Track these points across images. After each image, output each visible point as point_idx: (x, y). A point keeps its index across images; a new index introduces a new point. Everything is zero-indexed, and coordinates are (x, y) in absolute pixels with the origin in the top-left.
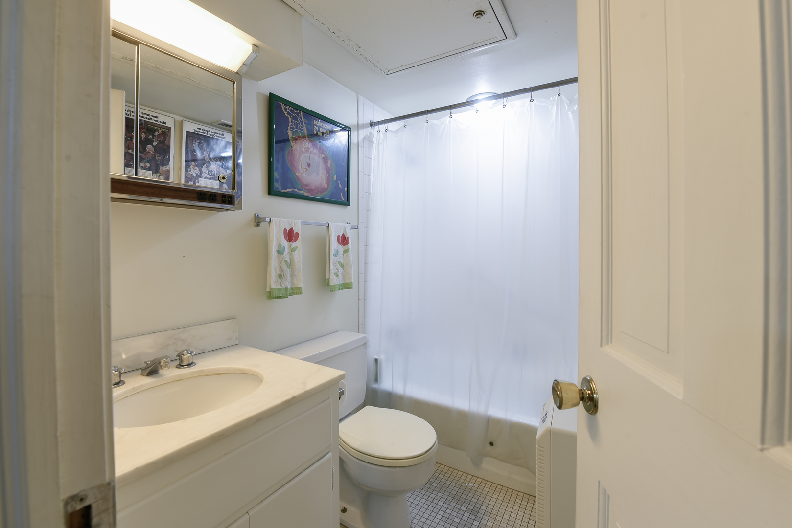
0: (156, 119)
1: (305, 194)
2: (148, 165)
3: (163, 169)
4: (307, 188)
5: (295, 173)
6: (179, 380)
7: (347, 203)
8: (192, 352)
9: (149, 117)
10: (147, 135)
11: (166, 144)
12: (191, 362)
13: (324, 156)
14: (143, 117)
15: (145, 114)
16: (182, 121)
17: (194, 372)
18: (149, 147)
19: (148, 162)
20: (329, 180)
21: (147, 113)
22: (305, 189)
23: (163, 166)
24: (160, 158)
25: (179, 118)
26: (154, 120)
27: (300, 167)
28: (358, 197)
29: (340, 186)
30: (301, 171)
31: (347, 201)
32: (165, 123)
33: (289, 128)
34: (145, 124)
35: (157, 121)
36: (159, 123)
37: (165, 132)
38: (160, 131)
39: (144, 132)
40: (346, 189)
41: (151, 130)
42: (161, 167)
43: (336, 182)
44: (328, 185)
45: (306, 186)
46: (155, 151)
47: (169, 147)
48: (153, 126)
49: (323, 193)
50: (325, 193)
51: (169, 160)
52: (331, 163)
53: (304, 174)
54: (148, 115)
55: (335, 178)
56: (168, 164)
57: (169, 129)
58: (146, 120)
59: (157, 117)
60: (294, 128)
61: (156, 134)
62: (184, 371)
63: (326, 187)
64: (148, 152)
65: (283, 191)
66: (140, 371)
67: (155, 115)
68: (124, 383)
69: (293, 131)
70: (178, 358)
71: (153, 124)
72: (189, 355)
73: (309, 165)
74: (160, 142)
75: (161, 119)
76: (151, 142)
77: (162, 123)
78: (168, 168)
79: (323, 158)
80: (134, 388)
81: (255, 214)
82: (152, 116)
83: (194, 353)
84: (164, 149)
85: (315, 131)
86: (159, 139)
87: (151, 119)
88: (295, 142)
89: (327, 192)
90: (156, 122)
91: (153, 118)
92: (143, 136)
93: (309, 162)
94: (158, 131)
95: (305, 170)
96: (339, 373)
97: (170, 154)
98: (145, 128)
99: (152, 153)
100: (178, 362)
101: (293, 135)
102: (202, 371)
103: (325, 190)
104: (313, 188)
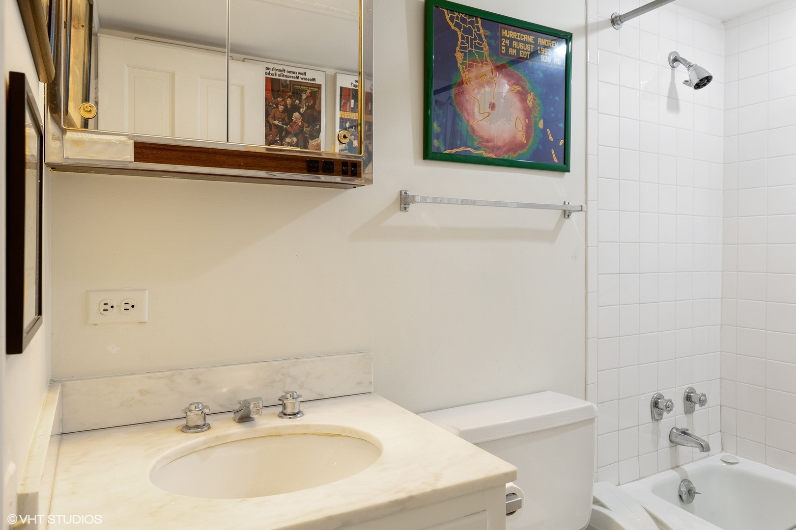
0: (303, 76)
1: (485, 154)
2: (295, 140)
3: (312, 143)
4: (489, 144)
5: (468, 121)
6: (277, 435)
7: (564, 166)
8: (299, 396)
9: (295, 75)
10: (294, 100)
11: (316, 110)
12: (296, 411)
13: (519, 89)
14: (288, 77)
15: (291, 72)
16: (336, 74)
17: (297, 426)
18: (296, 114)
19: (296, 135)
20: (528, 129)
21: (293, 70)
22: (485, 147)
23: (312, 139)
24: (308, 129)
25: (331, 72)
26: (302, 79)
27: (476, 110)
28: (586, 154)
29: (551, 138)
30: (478, 117)
31: (564, 164)
32: (314, 80)
33: (458, 48)
34: (290, 86)
35: (305, 79)
36: (307, 81)
37: (315, 92)
38: (308, 91)
39: (290, 97)
40: (562, 142)
41: (297, 93)
42: (310, 141)
43: (544, 131)
44: (528, 138)
45: (488, 141)
46: (303, 120)
47: (320, 112)
48: (300, 86)
49: (519, 152)
50: (522, 152)
51: (319, 131)
52: (534, 99)
53: (484, 123)
54: (294, 73)
55: (541, 125)
56: (318, 136)
57: (319, 87)
58: (292, 79)
59: (305, 74)
60: (466, 48)
61: (304, 96)
62: (287, 422)
63: (524, 141)
64: (295, 123)
65: (447, 152)
66: (232, 415)
67: (302, 71)
68: (209, 428)
69: (466, 54)
70: (281, 402)
71: (300, 84)
72: (294, 401)
73: (493, 106)
74: (308, 107)
75: (310, 75)
76: (296, 108)
77: (311, 80)
78: (319, 141)
79: (518, 92)
80: (217, 437)
81: (401, 192)
82: (299, 74)
83: (300, 399)
84: (313, 118)
85: (503, 48)
86: (307, 104)
87: (298, 77)
88: (468, 71)
89: (525, 150)
90: (303, 81)
91: (301, 76)
92: (288, 102)
93: (493, 101)
94: (306, 91)
95: (487, 114)
96: (506, 467)
97: (320, 123)
98: (290, 91)
99: (300, 123)
100: (280, 409)
101: (465, 59)
102: (307, 426)
103: (522, 146)
104: (500, 144)
